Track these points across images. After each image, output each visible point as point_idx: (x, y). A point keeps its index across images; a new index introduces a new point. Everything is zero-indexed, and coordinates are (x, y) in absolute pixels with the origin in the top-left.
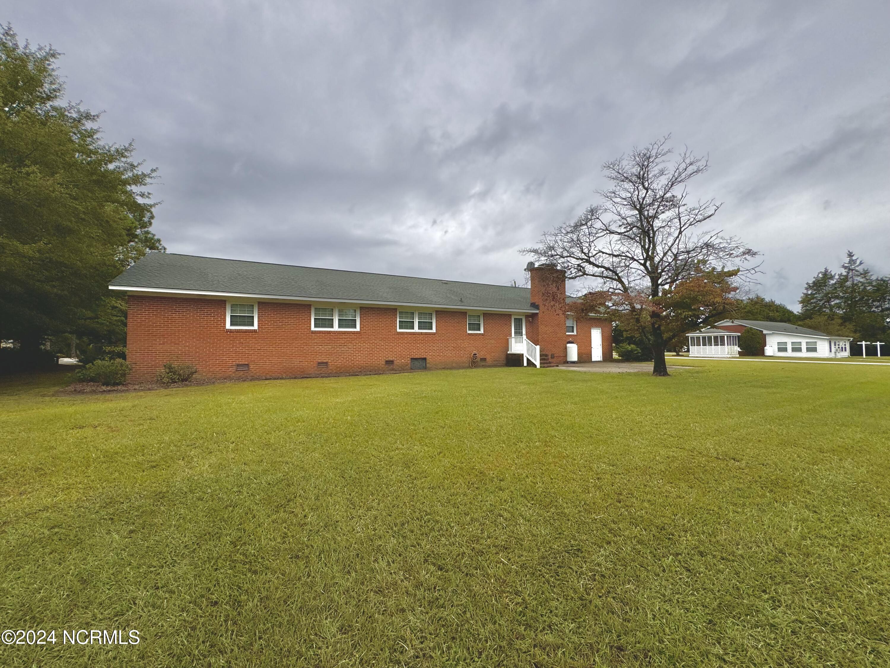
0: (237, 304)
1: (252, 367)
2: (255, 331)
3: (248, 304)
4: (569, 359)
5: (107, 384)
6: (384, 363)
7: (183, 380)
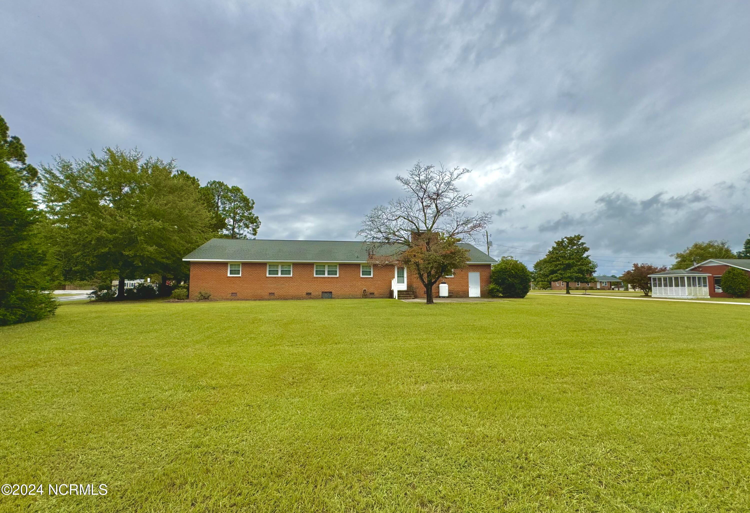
0: (233, 264)
1: (238, 294)
2: (240, 277)
3: (237, 264)
4: (441, 294)
5: (178, 299)
6: (305, 294)
7: (205, 299)
